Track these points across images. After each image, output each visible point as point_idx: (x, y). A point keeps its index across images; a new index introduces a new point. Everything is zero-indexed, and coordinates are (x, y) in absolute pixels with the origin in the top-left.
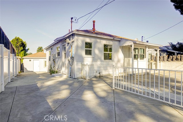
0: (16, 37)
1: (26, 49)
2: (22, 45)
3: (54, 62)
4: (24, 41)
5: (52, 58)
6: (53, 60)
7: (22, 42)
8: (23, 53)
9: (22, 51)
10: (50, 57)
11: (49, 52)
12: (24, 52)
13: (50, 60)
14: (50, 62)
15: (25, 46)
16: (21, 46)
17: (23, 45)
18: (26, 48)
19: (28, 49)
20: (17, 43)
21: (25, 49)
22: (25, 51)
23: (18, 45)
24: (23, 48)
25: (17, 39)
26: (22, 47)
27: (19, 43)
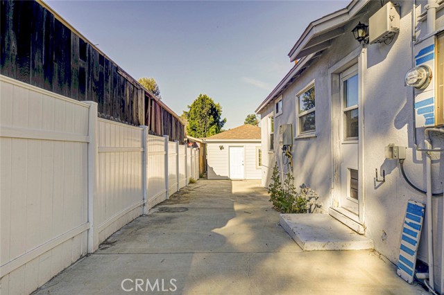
0: (201, 95)
1: (221, 120)
2: (212, 112)
3: (289, 155)
4: (216, 103)
5: (279, 138)
6: (284, 148)
7: (212, 105)
8: (214, 130)
9: (211, 125)
10: (272, 135)
11: (270, 120)
12: (216, 129)
13: (272, 147)
14: (273, 155)
15: (217, 115)
16: (210, 115)
17: (214, 112)
18: (220, 118)
19: (224, 121)
20: (202, 108)
21: (218, 122)
22: (218, 125)
23: (204, 111)
24: (213, 120)
25: (202, 100)
26: (212, 116)
27: (206, 109)
